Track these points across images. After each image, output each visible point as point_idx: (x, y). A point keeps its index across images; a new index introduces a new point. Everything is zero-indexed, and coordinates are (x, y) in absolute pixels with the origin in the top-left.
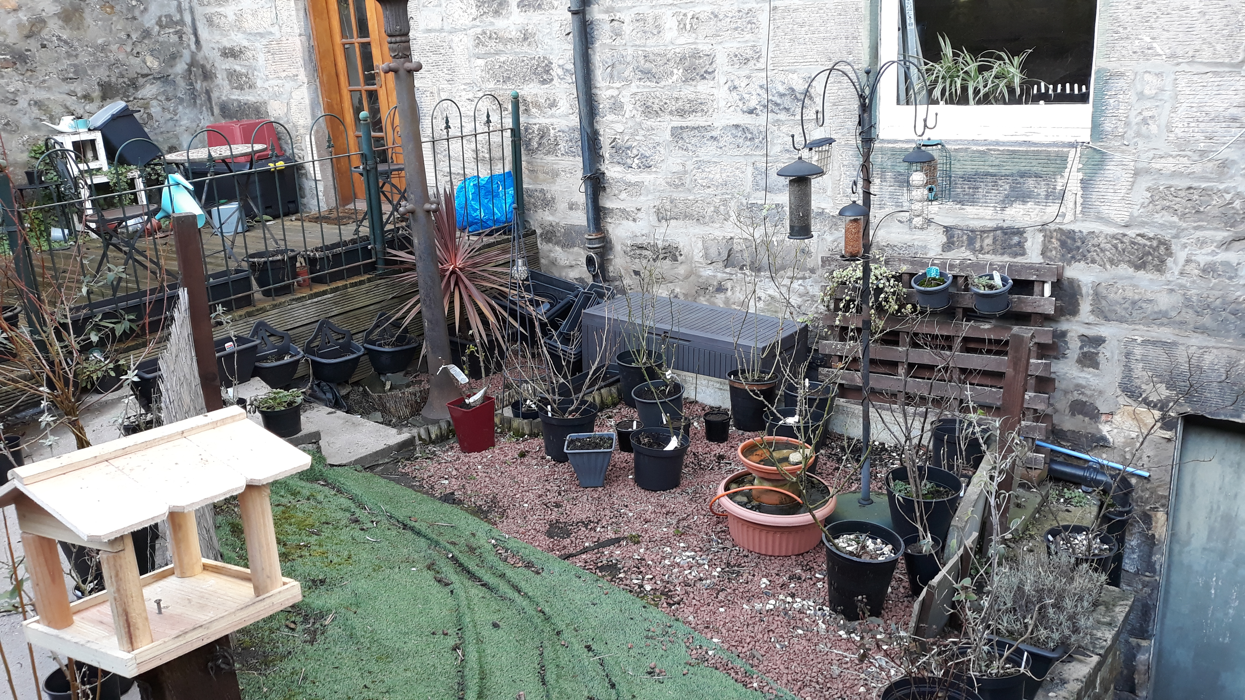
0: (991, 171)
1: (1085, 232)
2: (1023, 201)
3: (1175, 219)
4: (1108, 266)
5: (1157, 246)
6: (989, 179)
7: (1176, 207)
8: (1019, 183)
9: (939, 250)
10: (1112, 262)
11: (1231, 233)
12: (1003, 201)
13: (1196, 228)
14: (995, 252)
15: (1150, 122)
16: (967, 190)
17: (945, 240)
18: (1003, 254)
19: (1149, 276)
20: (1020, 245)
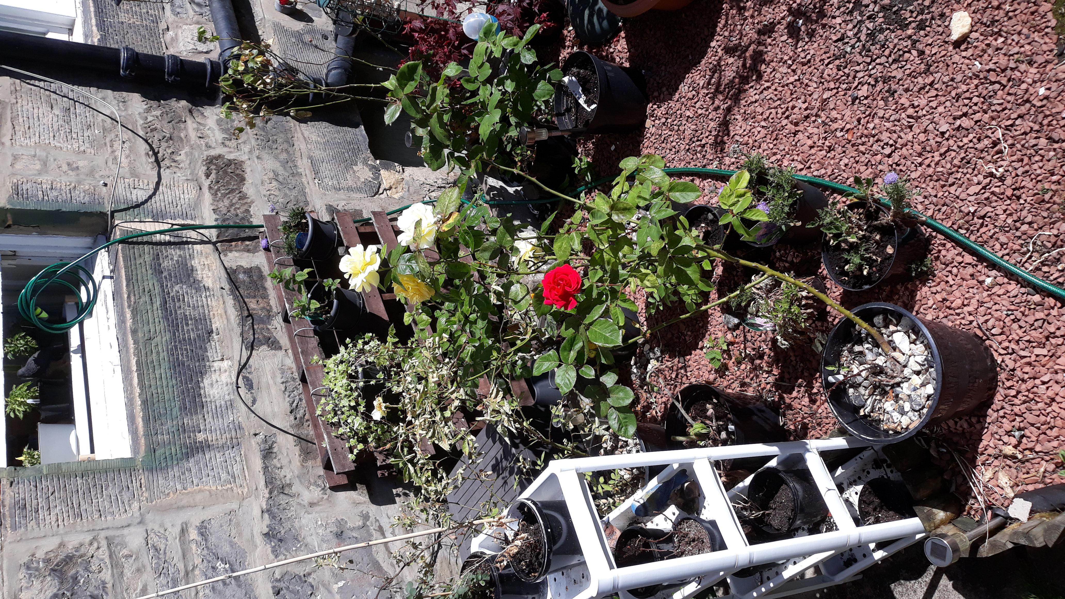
0: (158, 303)
1: (215, 216)
2: (192, 270)
3: (182, 152)
4: (249, 201)
5: (215, 164)
6: (170, 304)
7: (169, 151)
8: (170, 275)
9: (280, 353)
10: (243, 197)
11: (188, 119)
12: (198, 290)
13: (188, 141)
14: (265, 297)
15: (75, 165)
16: (190, 327)
17: (265, 347)
18: (265, 289)
19: (248, 170)
20: (248, 271)
